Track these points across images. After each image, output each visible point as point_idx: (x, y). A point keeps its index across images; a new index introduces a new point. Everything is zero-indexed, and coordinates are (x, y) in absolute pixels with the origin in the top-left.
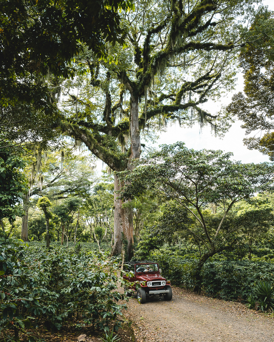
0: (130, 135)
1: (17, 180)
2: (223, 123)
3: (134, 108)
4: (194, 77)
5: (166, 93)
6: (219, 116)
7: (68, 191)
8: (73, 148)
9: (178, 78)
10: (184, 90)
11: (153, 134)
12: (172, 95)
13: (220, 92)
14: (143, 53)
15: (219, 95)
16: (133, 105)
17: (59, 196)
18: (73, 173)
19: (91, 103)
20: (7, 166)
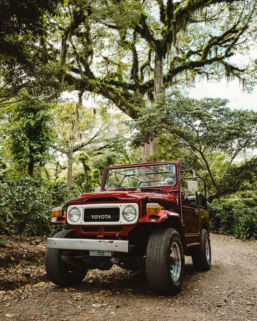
0: (155, 91)
1: (47, 132)
2: (252, 76)
3: (158, 65)
4: (221, 31)
5: (194, 49)
6: (247, 69)
7: (107, 147)
8: (107, 107)
9: (206, 34)
10: (210, 45)
11: (182, 91)
12: (200, 51)
13: (249, 45)
14: (167, 11)
15: (247, 48)
16: (157, 62)
17: (99, 151)
18: (111, 130)
19: (121, 63)
20: (37, 119)
